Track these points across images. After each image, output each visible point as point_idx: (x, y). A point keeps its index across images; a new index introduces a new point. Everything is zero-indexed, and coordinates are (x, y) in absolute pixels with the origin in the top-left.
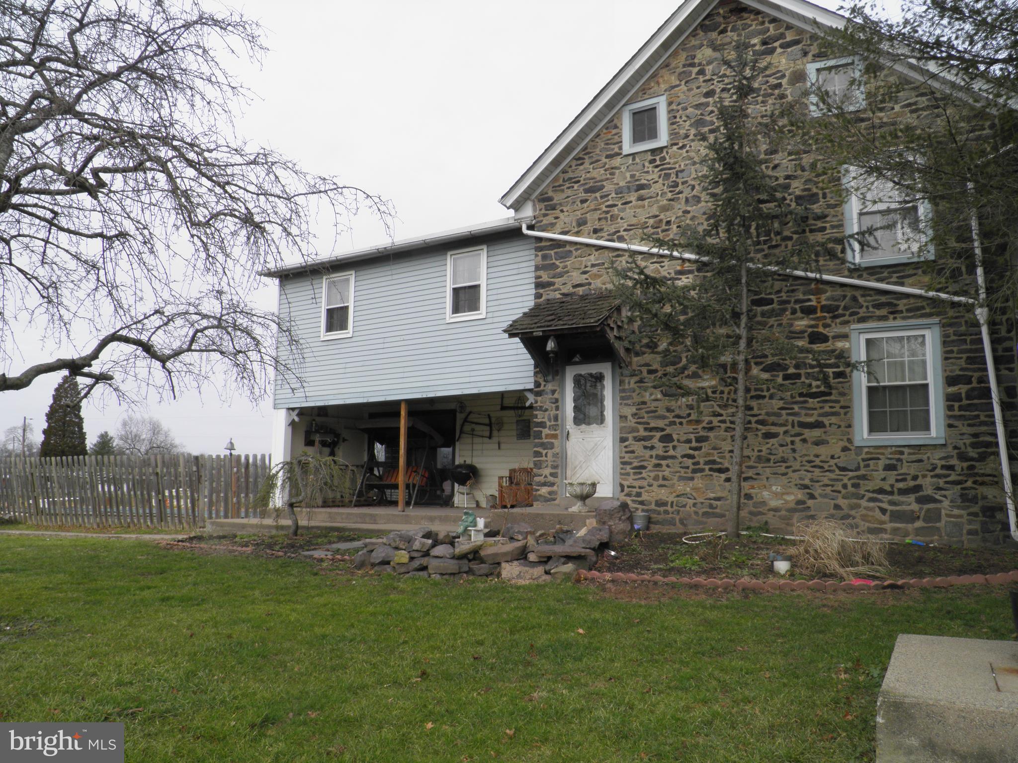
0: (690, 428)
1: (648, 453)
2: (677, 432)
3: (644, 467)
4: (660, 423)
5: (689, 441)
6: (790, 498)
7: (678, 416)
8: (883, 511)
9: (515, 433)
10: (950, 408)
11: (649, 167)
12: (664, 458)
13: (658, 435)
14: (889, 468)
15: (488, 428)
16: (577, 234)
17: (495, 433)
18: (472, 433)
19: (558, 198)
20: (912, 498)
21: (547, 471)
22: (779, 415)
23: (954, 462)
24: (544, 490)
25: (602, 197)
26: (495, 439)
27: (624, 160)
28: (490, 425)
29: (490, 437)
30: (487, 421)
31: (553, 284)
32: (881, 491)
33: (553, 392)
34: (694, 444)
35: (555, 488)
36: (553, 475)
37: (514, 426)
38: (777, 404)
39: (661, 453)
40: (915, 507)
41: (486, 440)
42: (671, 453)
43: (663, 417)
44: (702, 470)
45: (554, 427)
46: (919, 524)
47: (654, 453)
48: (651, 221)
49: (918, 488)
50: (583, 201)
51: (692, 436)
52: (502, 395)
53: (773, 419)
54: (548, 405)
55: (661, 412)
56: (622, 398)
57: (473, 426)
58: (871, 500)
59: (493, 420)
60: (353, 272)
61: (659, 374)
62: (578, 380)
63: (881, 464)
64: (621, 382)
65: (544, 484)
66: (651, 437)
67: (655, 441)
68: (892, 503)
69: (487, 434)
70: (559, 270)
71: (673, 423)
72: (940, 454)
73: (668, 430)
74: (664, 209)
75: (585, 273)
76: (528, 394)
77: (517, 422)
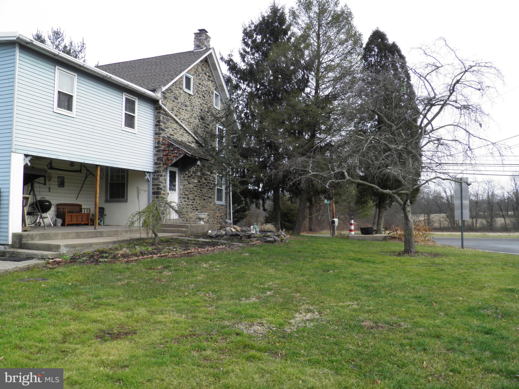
1: (185, 203)
4: (187, 193)
9: (57, 183)
11: (188, 100)
12: (188, 205)
13: (187, 197)
14: (219, 210)
15: (43, 179)
16: (172, 113)
17: (47, 182)
19: (167, 96)
20: (221, 218)
23: (225, 209)
25: (178, 103)
26: (47, 186)
27: (183, 93)
28: (45, 177)
29: (45, 184)
31: (165, 131)
33: (165, 176)
37: (56, 180)
41: (42, 186)
42: (189, 203)
43: (188, 191)
48: (187, 120)
49: (222, 216)
50: (173, 101)
51: (193, 198)
52: (51, 160)
53: (205, 195)
54: (163, 181)
55: (188, 189)
56: (180, 182)
60: (76, 75)
62: (170, 172)
64: (180, 176)
66: (185, 198)
69: (43, 182)
70: (167, 125)
71: (190, 193)
72: (224, 206)
73: (189, 196)
74: (190, 117)
75: (173, 130)
76: (146, 174)
77: (58, 177)
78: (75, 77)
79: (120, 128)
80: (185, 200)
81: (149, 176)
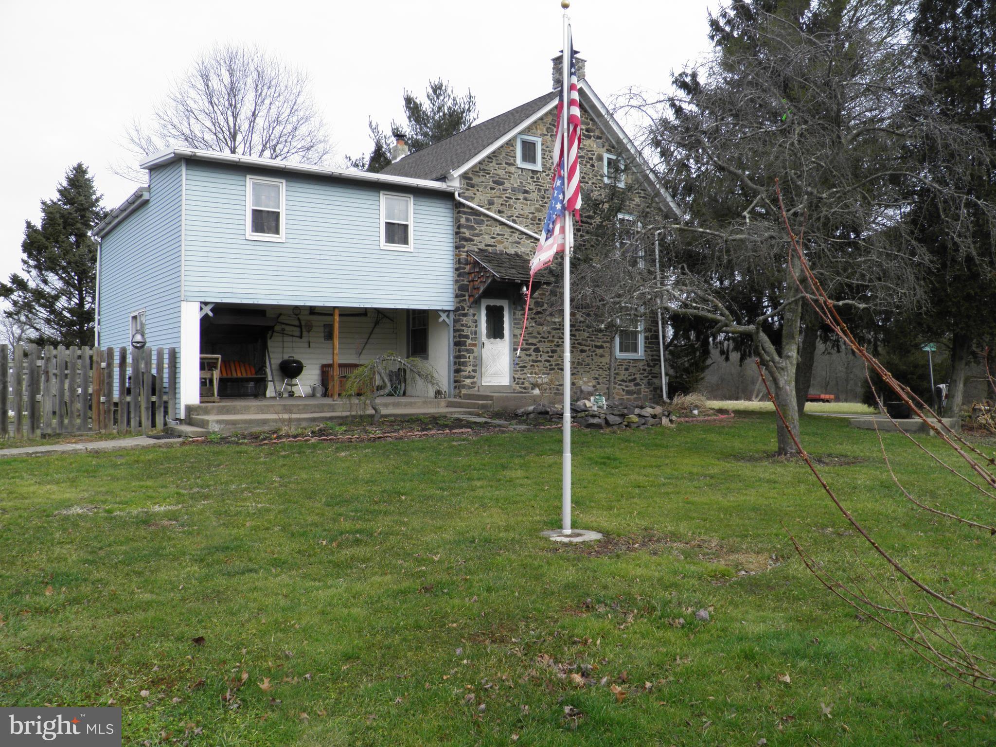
0: (549, 345)
1: (528, 358)
2: (542, 347)
3: (525, 367)
4: (534, 341)
5: (548, 352)
6: (591, 384)
7: (543, 337)
8: (623, 390)
9: (322, 335)
10: (645, 343)
11: (530, 181)
12: (536, 361)
13: (533, 347)
14: (626, 369)
15: (298, 329)
16: (488, 209)
17: (305, 334)
18: (283, 333)
19: (475, 180)
20: (632, 384)
21: (470, 368)
22: (586, 340)
23: (646, 367)
24: (468, 381)
25: (504, 190)
26: (305, 339)
27: (517, 170)
28: (300, 326)
29: (301, 337)
30: (296, 323)
31: (473, 240)
32: (623, 381)
33: (474, 315)
34: (550, 354)
35: (475, 380)
36: (474, 371)
37: (322, 329)
38: (586, 334)
39: (534, 358)
40: (633, 388)
41: (297, 339)
42: (539, 359)
43: (536, 338)
44: (554, 369)
45: (475, 339)
46: (635, 396)
47: (531, 358)
48: (531, 216)
49: (635, 379)
50: (492, 189)
51: (549, 349)
53: (584, 342)
54: (470, 324)
55: (535, 334)
56: (515, 324)
57: (283, 326)
58: (620, 385)
59: (303, 323)
60: (284, 181)
61: (534, 311)
62: (489, 309)
63: (624, 367)
64: (514, 314)
65: (469, 377)
66: (529, 349)
67: (531, 351)
68: (627, 386)
69: (298, 333)
70: (477, 231)
71: (540, 341)
72: (642, 363)
73: (538, 345)
74: (538, 210)
75: (493, 238)
76: (441, 314)
77: (324, 325)
78: (282, 185)
79: (378, 247)
80: (528, 353)
81: (448, 316)
